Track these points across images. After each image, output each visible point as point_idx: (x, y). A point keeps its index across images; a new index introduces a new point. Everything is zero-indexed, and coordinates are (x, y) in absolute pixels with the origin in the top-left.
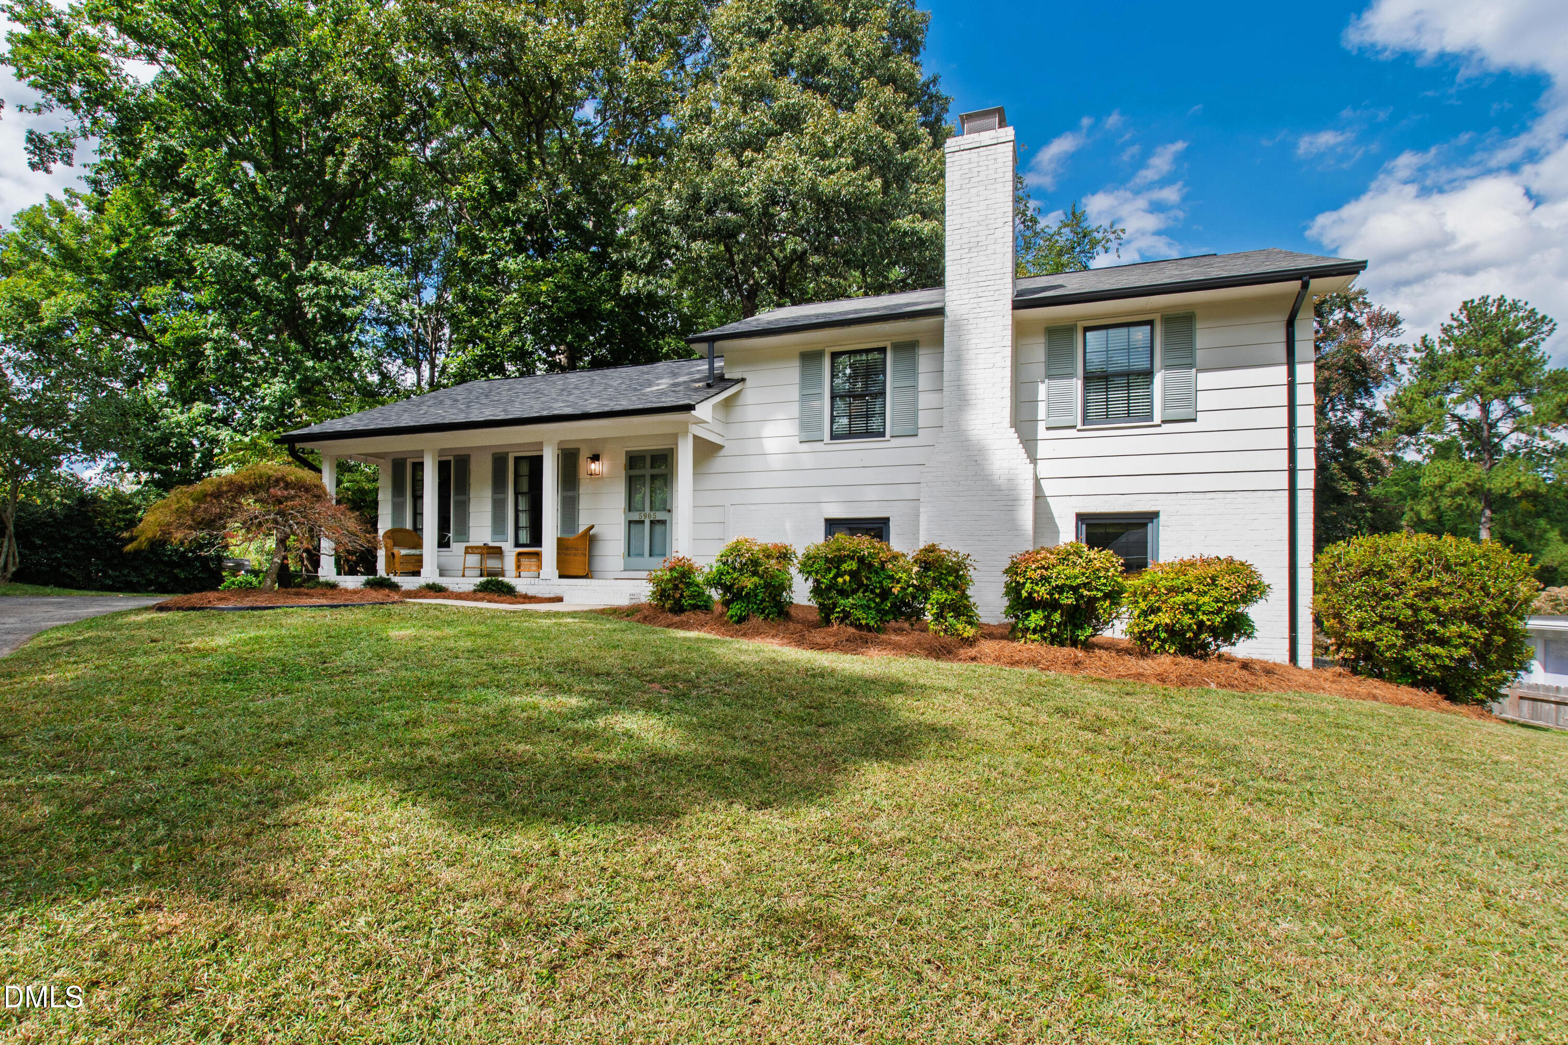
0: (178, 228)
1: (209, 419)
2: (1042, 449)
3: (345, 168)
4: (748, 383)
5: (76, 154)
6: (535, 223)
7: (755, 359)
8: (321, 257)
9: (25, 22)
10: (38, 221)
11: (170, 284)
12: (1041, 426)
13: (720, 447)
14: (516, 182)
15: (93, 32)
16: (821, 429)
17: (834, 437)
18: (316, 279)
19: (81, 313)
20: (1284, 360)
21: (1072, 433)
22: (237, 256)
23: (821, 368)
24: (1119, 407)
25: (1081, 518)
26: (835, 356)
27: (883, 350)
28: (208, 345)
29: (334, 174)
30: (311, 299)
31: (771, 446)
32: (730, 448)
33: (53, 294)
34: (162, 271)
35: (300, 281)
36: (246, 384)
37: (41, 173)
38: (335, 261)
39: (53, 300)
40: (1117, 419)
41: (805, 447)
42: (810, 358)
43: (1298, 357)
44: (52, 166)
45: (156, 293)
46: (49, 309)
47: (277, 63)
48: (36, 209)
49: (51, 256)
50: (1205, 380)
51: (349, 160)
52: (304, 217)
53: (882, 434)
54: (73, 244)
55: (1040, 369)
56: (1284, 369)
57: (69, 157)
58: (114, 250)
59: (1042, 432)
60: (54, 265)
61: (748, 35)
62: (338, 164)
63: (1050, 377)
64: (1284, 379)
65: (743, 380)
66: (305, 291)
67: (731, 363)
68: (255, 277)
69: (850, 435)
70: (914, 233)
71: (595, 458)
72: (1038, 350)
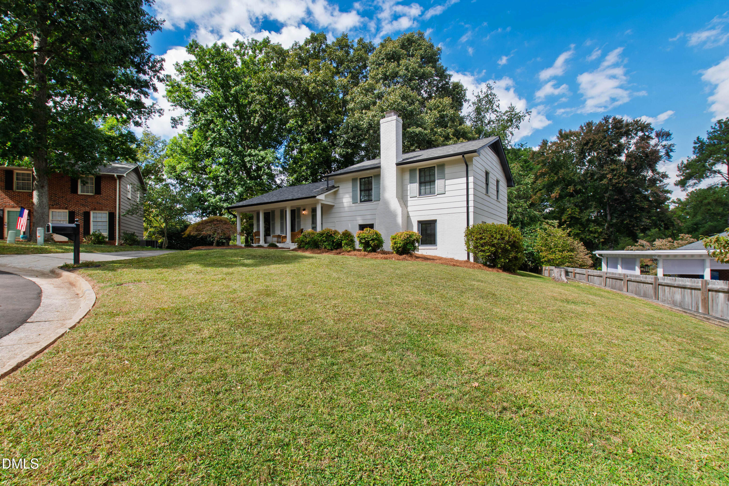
0: (210, 143)
1: (221, 200)
2: (409, 203)
3: (256, 121)
4: (340, 188)
5: (183, 122)
6: (311, 133)
7: (341, 181)
8: (251, 148)
9: (169, 86)
10: (175, 141)
11: (210, 159)
12: (409, 197)
13: (333, 206)
14: (305, 121)
15: (187, 87)
16: (357, 200)
17: (361, 201)
18: (250, 155)
19: (188, 168)
20: (465, 176)
21: (416, 198)
22: (227, 150)
23: (357, 183)
24: (428, 191)
25: (419, 222)
26: (361, 179)
27: (372, 177)
28: (220, 178)
29: (254, 122)
30: (249, 161)
31: (346, 205)
32: (336, 206)
33: (180, 163)
34: (208, 155)
35: (246, 156)
36: (231, 189)
37: (175, 129)
38: (255, 148)
39: (179, 165)
40: (428, 194)
41: (354, 205)
42: (354, 180)
43: (469, 175)
44: (178, 126)
45: (207, 161)
46: (178, 168)
47: (236, 91)
48: (175, 138)
49: (179, 152)
50: (448, 182)
51: (257, 118)
52: (249, 133)
53: (372, 201)
54: (185, 147)
55: (408, 181)
56: (465, 178)
57: (182, 123)
58: (195, 149)
59: (409, 199)
60: (180, 154)
61: (376, 65)
62: (255, 119)
63: (410, 183)
64: (465, 181)
65: (339, 187)
66: (247, 159)
67: (336, 182)
68: (232, 156)
69: (365, 201)
70: (414, 132)
71: (304, 210)
72: (407, 176)
